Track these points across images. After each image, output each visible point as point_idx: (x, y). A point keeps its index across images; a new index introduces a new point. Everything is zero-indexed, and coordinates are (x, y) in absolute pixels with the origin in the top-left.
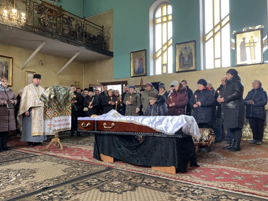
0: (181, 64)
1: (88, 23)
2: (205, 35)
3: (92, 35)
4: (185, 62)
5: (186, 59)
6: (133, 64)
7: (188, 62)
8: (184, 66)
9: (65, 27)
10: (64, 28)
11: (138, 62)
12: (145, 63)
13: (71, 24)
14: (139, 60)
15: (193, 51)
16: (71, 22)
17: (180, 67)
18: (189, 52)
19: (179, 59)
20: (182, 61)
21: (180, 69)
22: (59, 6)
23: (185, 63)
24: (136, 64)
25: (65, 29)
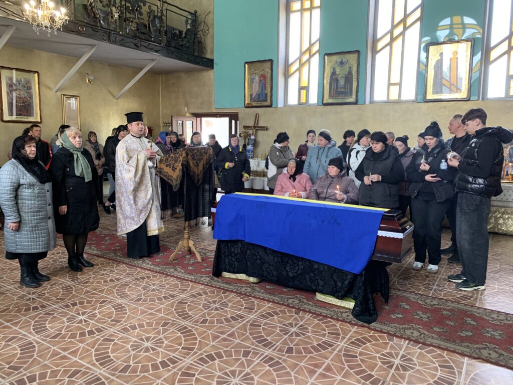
0: (332, 91)
1: (170, 7)
2: (375, 41)
3: (176, 29)
4: (340, 88)
5: (342, 82)
6: (248, 83)
7: (345, 88)
8: (337, 95)
9: (129, 17)
11: (258, 81)
12: (269, 83)
13: (141, 12)
14: (260, 78)
15: (354, 68)
16: (141, 8)
17: (330, 96)
18: (347, 70)
19: (329, 81)
20: (334, 85)
21: (329, 98)
23: (339, 90)
24: (254, 84)
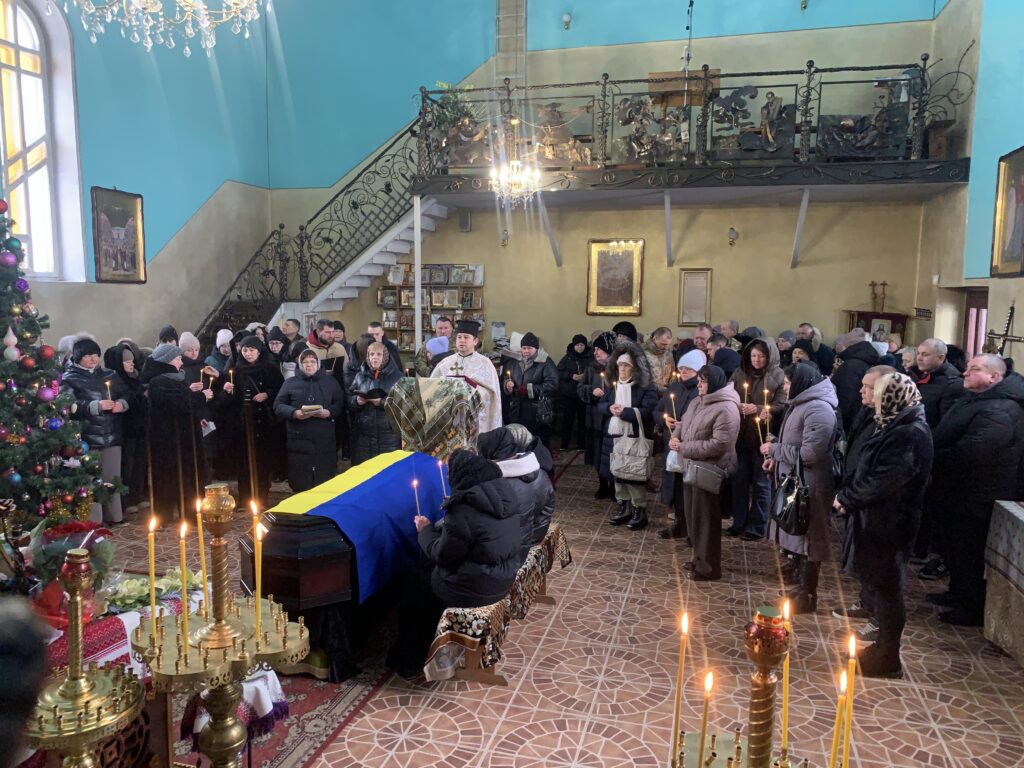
1: (826, 77)
3: (845, 117)
6: (1001, 214)
9: (718, 130)
10: (716, 134)
13: (745, 111)
16: (743, 104)
22: (700, 68)
24: (1009, 214)
25: (720, 137)
